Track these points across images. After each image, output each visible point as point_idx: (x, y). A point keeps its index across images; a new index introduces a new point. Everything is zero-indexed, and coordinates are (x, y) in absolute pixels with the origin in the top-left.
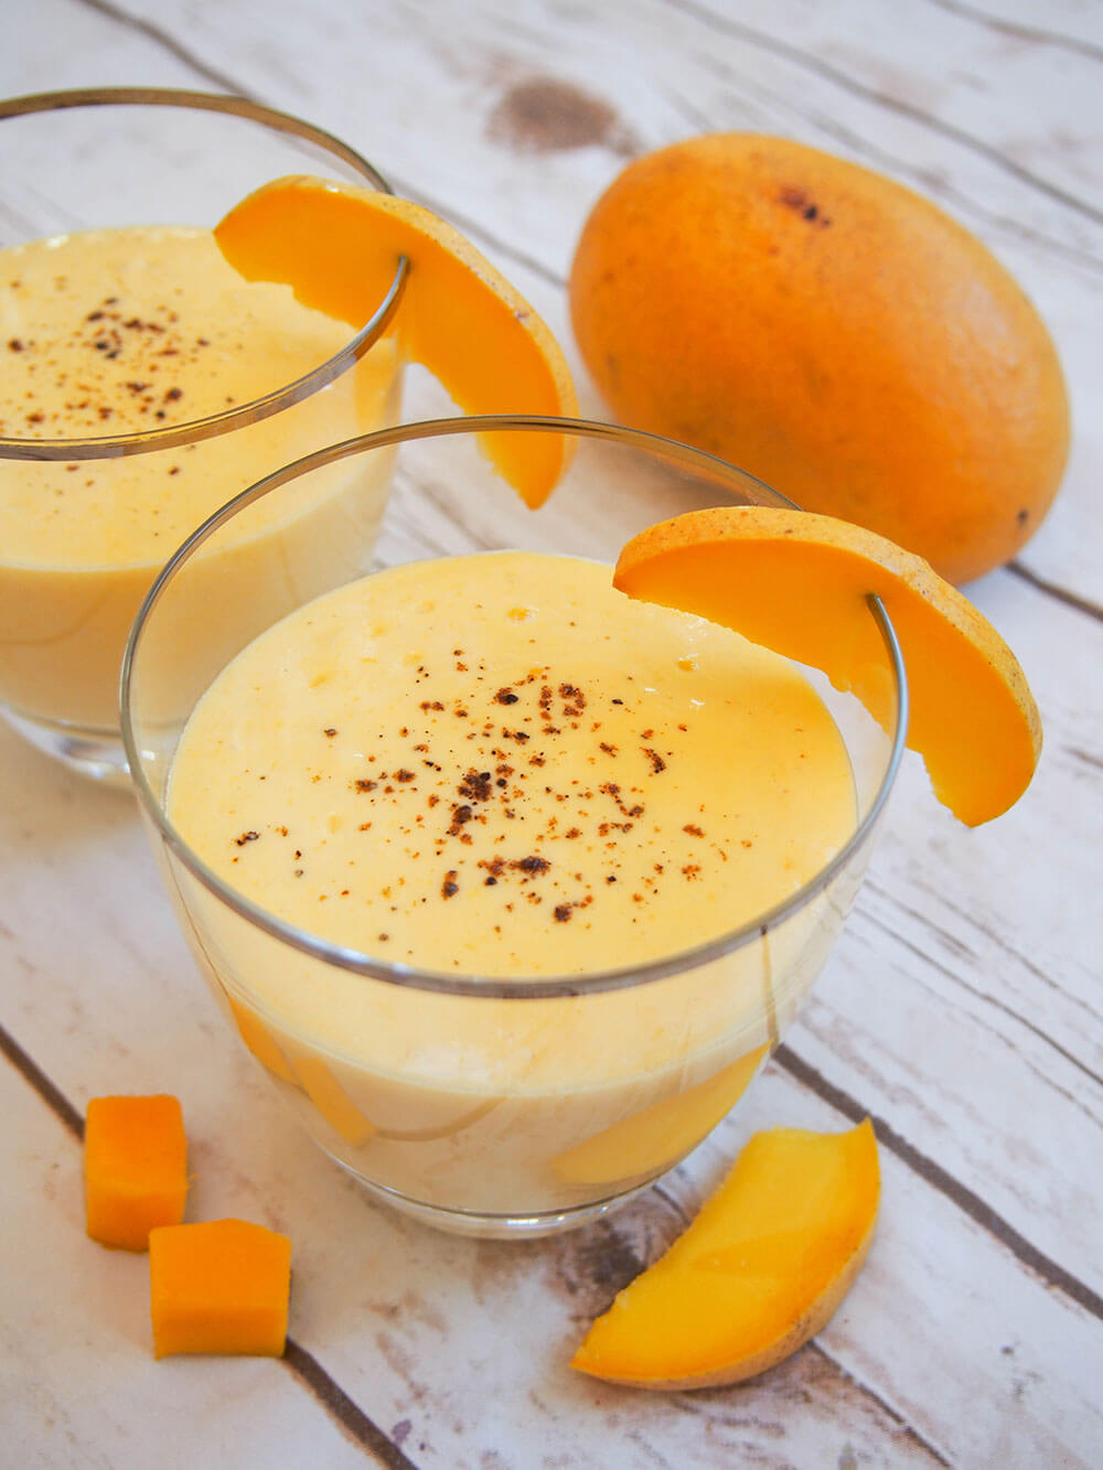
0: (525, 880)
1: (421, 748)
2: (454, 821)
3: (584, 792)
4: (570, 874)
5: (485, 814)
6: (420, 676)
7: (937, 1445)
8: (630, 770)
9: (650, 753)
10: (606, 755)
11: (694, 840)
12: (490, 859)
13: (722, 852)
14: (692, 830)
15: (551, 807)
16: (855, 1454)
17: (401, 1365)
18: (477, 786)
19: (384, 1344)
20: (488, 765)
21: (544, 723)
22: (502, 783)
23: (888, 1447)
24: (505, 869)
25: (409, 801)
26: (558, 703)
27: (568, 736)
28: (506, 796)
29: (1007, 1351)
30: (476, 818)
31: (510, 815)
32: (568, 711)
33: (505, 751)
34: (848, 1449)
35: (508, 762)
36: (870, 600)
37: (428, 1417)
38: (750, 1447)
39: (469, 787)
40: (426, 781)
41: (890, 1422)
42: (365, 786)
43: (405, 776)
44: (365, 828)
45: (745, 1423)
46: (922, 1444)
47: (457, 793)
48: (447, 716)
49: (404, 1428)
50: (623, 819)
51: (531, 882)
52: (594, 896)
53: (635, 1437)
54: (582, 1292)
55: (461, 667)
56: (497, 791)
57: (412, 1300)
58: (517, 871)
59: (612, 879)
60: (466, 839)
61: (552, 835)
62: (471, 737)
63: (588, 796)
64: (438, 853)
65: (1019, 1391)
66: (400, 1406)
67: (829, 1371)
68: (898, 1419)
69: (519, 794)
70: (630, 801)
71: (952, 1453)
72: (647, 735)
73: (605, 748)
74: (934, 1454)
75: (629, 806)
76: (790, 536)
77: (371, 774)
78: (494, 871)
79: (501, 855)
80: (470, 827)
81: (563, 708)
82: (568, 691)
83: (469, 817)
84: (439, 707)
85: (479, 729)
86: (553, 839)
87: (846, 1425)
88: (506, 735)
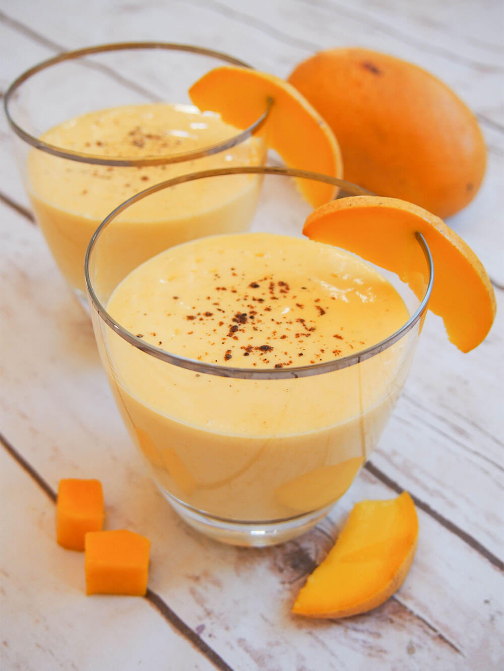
0: (262, 354)
1: (216, 304)
2: (230, 331)
3: (289, 321)
4: (282, 352)
5: (244, 329)
6: (216, 278)
7: (454, 642)
8: (309, 314)
9: (318, 308)
10: (298, 308)
11: (338, 341)
12: (246, 346)
13: (351, 346)
14: (337, 337)
15: (273, 326)
16: (414, 645)
17: (200, 601)
18: (241, 318)
19: (193, 592)
20: (246, 310)
21: (271, 295)
22: (252, 317)
23: (430, 643)
24: (253, 350)
25: (211, 324)
26: (277, 289)
27: (282, 301)
28: (254, 322)
29: (487, 602)
30: (240, 330)
31: (255, 329)
32: (282, 291)
33: (253, 305)
34: (411, 642)
35: (255, 310)
36: (417, 236)
37: (213, 623)
38: (364, 642)
39: (237, 319)
40: (218, 317)
41: (431, 632)
42: (191, 318)
43: (208, 314)
44: (191, 333)
45: (362, 631)
46: (446, 641)
47: (231, 321)
48: (228, 293)
49: (202, 628)
50: (307, 332)
51: (264, 355)
52: (293, 361)
53: (310, 633)
54: (285, 572)
55: (234, 275)
56: (250, 320)
57: (206, 574)
58: (258, 350)
59: (301, 355)
60: (236, 338)
61: (274, 337)
62: (238, 300)
63: (291, 323)
64: (223, 343)
65: (492, 619)
66: (200, 618)
67: (402, 610)
68: (435, 630)
69: (259, 321)
70: (309, 326)
71: (461, 646)
72: (317, 301)
73: (298, 305)
74: (452, 646)
75: (309, 328)
76: (381, 205)
77: (194, 313)
78: (248, 351)
79: (251, 344)
80: (237, 334)
81: (279, 290)
82: (282, 284)
83: (237, 330)
84: (224, 289)
85: (242, 297)
86: (275, 339)
87: (410, 632)
88: (254, 299)
